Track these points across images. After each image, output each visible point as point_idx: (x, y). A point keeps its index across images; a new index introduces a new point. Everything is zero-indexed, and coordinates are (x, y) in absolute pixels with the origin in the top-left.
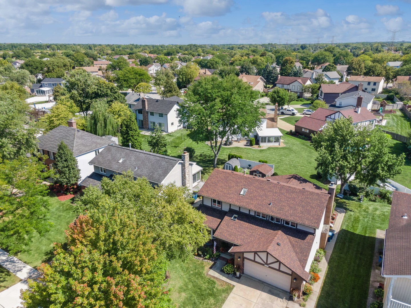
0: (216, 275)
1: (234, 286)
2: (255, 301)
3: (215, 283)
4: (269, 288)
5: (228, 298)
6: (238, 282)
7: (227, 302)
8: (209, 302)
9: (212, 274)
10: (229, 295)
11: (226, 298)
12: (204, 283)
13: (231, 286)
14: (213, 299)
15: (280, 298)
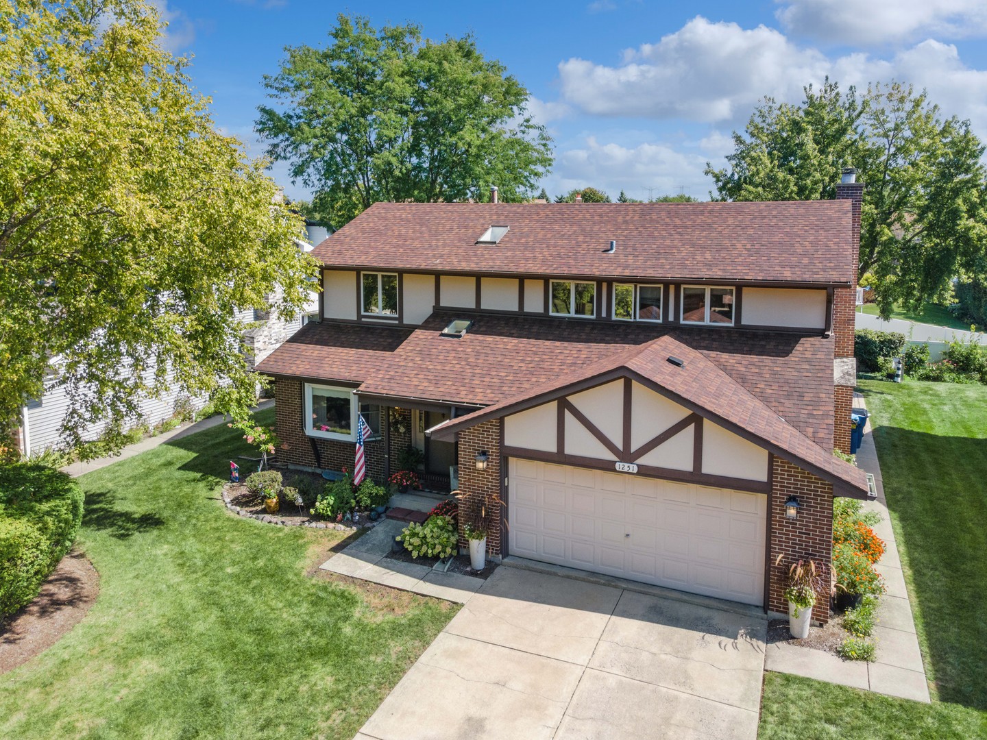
0: (366, 570)
1: (456, 606)
2: (583, 659)
3: (351, 601)
4: (647, 601)
5: (423, 659)
6: (480, 590)
7: (412, 678)
8: (304, 688)
9: (344, 570)
10: (426, 644)
11: (409, 658)
12: (290, 604)
13: (444, 608)
14: (328, 669)
15: (717, 632)
